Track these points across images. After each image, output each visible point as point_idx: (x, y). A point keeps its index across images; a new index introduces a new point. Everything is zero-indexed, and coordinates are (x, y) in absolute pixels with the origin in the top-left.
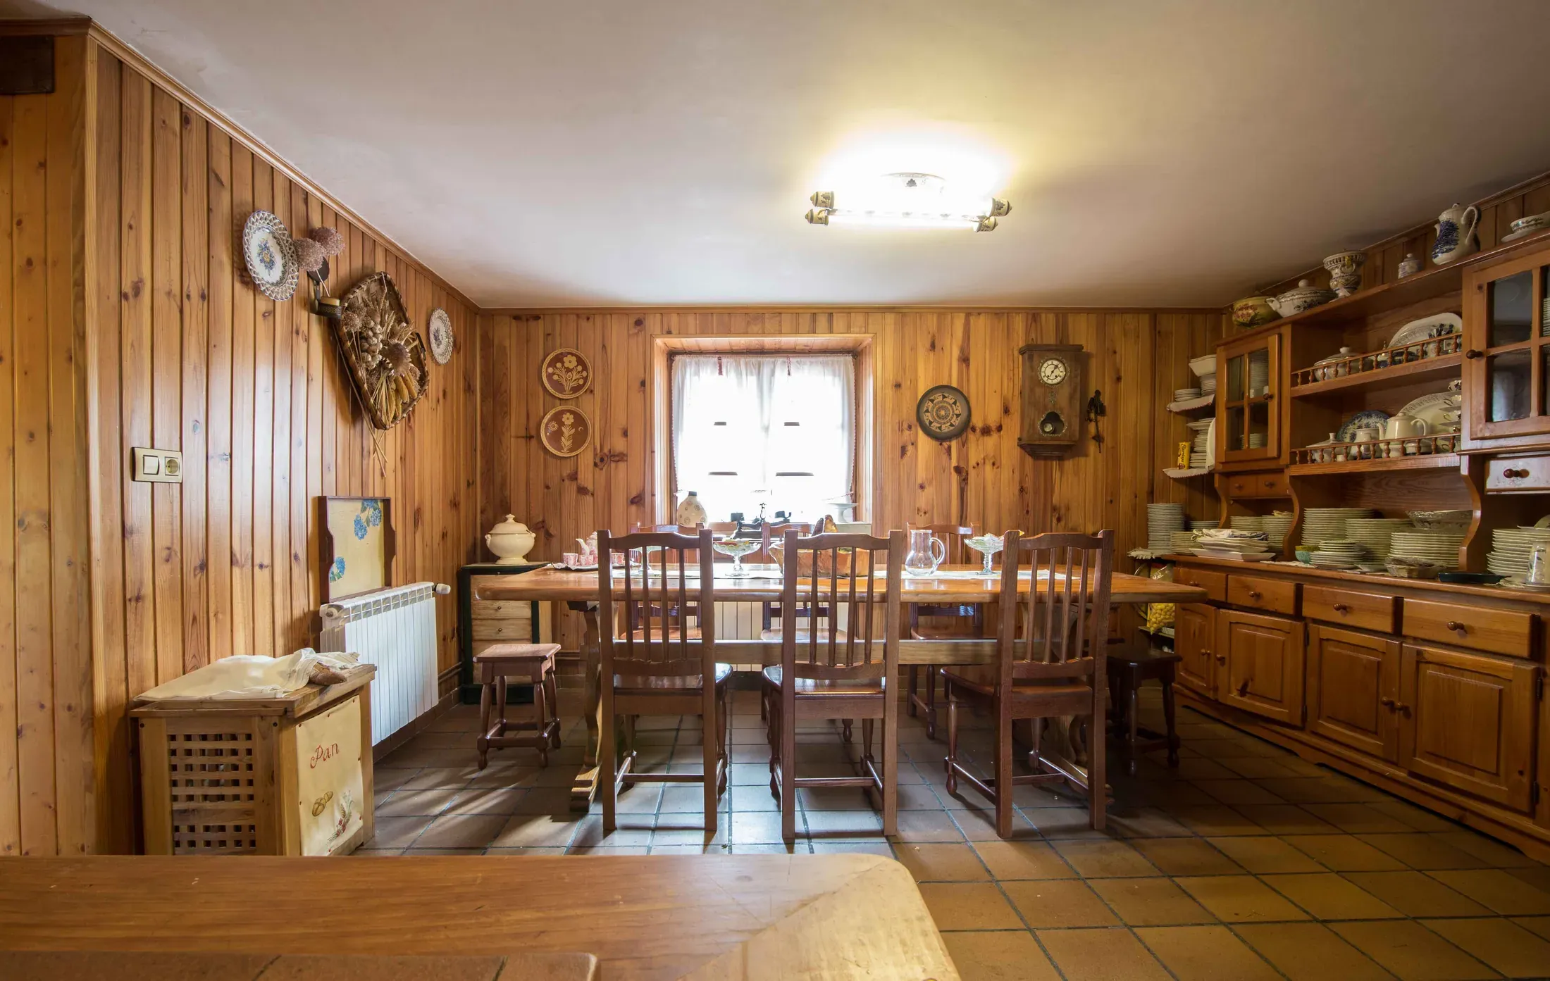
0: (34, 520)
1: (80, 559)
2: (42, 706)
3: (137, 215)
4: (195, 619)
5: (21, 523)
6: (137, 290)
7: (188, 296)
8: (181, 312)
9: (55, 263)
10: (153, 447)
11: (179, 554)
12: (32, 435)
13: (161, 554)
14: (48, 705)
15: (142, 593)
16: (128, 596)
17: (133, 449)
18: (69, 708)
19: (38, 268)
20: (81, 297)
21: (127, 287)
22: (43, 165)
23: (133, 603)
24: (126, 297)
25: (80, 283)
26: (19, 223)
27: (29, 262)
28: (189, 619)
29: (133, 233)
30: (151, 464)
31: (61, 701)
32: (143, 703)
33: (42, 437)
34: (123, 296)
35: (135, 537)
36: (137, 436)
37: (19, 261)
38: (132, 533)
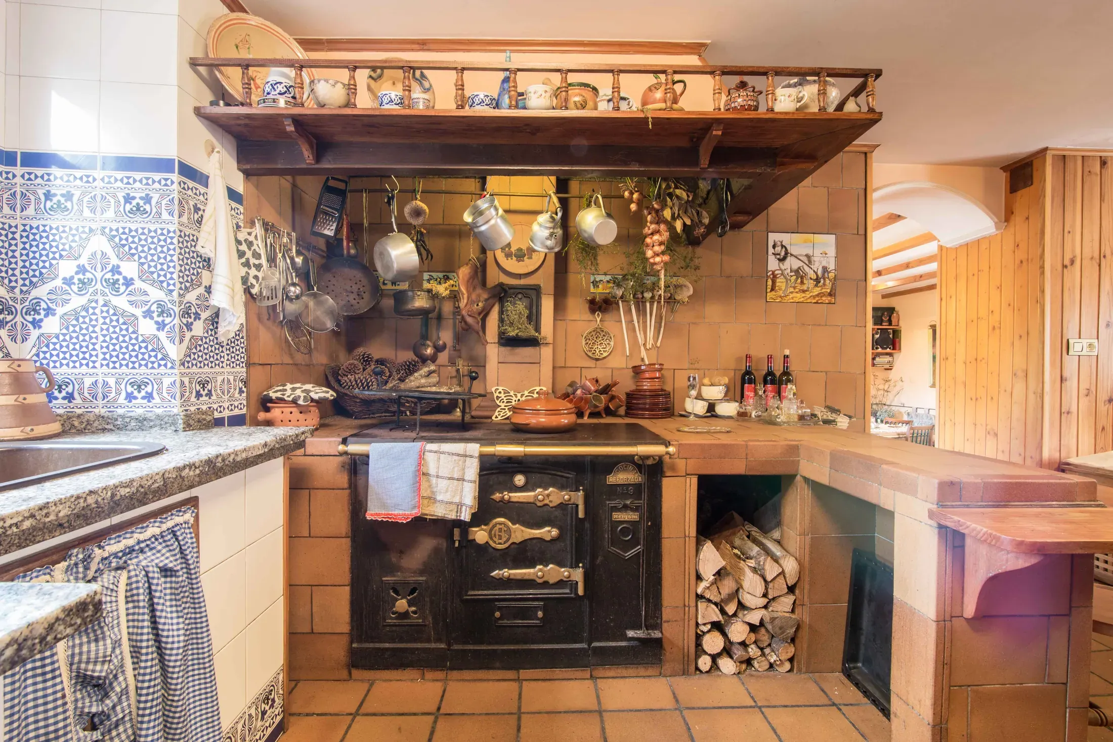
0: (1021, 374)
1: (1039, 391)
2: (1020, 455)
3: (1073, 225)
4: (1103, 428)
5: (1015, 375)
6: (1072, 262)
7: (1104, 257)
8: (1100, 265)
9: (1032, 260)
10: (1080, 338)
11: (1094, 392)
12: (1021, 337)
13: (1083, 392)
14: (1023, 454)
15: (1071, 410)
16: (1063, 411)
17: (1068, 340)
18: (1031, 457)
19: (1025, 264)
20: (1043, 273)
21: (1067, 262)
22: (1027, 218)
23: (1066, 415)
24: (1066, 267)
25: (1042, 267)
26: (1018, 246)
27: (1022, 262)
28: (1099, 428)
29: (1070, 235)
30: (1078, 347)
31: (1028, 454)
32: (1068, 464)
33: (1024, 337)
34: (1065, 266)
35: (1068, 383)
36: (1071, 332)
37: (1017, 262)
38: (1066, 380)
